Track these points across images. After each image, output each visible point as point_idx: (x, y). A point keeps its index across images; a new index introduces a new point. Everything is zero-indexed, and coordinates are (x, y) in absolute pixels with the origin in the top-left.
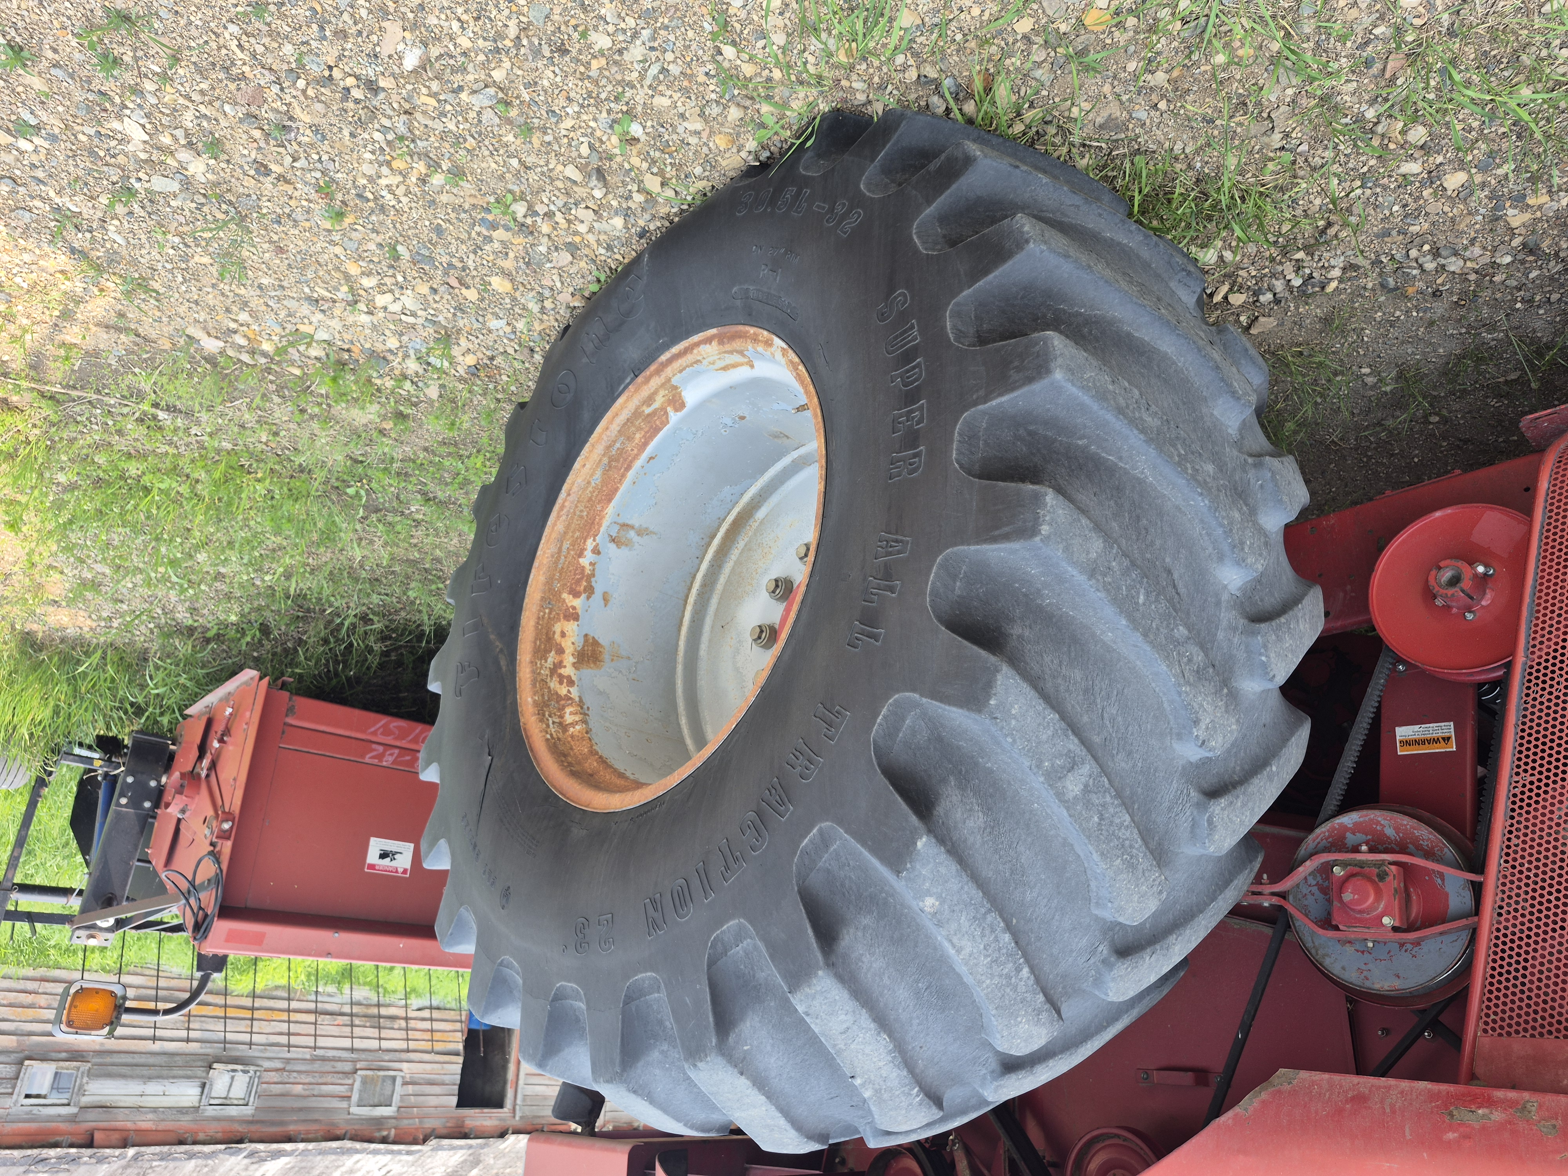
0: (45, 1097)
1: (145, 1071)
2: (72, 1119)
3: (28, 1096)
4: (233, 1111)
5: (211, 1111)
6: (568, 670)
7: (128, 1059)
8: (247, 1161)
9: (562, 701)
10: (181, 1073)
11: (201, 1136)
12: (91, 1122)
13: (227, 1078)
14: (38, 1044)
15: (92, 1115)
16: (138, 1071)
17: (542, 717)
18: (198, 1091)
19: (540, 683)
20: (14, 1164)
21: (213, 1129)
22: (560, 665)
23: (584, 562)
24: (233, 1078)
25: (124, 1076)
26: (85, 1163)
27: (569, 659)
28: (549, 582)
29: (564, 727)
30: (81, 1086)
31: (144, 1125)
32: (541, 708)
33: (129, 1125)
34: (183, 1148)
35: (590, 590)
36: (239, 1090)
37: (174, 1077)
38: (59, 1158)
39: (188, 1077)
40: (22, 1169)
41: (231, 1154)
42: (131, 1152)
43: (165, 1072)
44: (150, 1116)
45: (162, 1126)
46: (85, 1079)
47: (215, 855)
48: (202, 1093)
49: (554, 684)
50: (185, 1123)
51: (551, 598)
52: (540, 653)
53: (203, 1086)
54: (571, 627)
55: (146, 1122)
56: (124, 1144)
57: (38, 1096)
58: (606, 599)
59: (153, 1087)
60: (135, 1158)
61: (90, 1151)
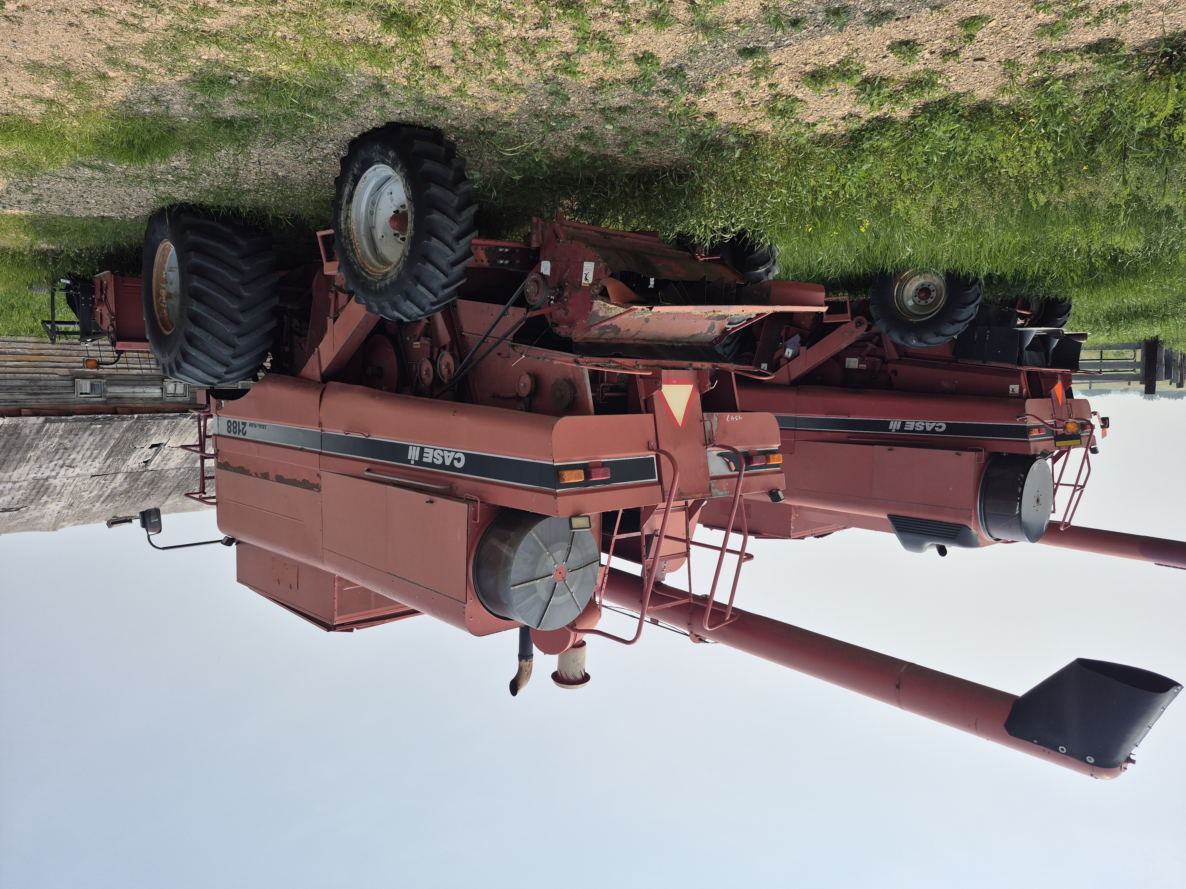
0: (89, 394)
1: (132, 383)
2: (104, 403)
3: (81, 394)
4: (180, 399)
5: (168, 399)
6: (164, 301)
7: (123, 377)
8: (192, 420)
9: (163, 308)
10: (149, 383)
11: (167, 410)
12: (114, 403)
13: (173, 385)
14: (78, 371)
15: (114, 401)
16: (129, 382)
17: (159, 313)
18: (160, 391)
19: (158, 305)
20: (84, 421)
21: (171, 406)
22: (162, 300)
23: (164, 276)
24: (175, 385)
25: (123, 385)
26: (116, 421)
27: (164, 298)
28: (157, 281)
29: (163, 314)
30: (104, 389)
31: (138, 405)
32: (159, 310)
33: (131, 405)
34: (160, 415)
35: (167, 282)
36: (180, 390)
37: (147, 385)
38: (104, 418)
39: (154, 385)
40: (89, 423)
41: (184, 417)
42: (136, 416)
43: (142, 383)
44: (140, 401)
45: (147, 406)
46: (105, 387)
47: (112, 325)
48: (162, 391)
49: (161, 304)
50: (158, 404)
51: (158, 286)
52: (158, 298)
53: (162, 389)
54: (163, 291)
55: (140, 404)
56: (132, 412)
57: (86, 394)
58: (171, 284)
59: (138, 390)
60: (138, 418)
61: (117, 416)
